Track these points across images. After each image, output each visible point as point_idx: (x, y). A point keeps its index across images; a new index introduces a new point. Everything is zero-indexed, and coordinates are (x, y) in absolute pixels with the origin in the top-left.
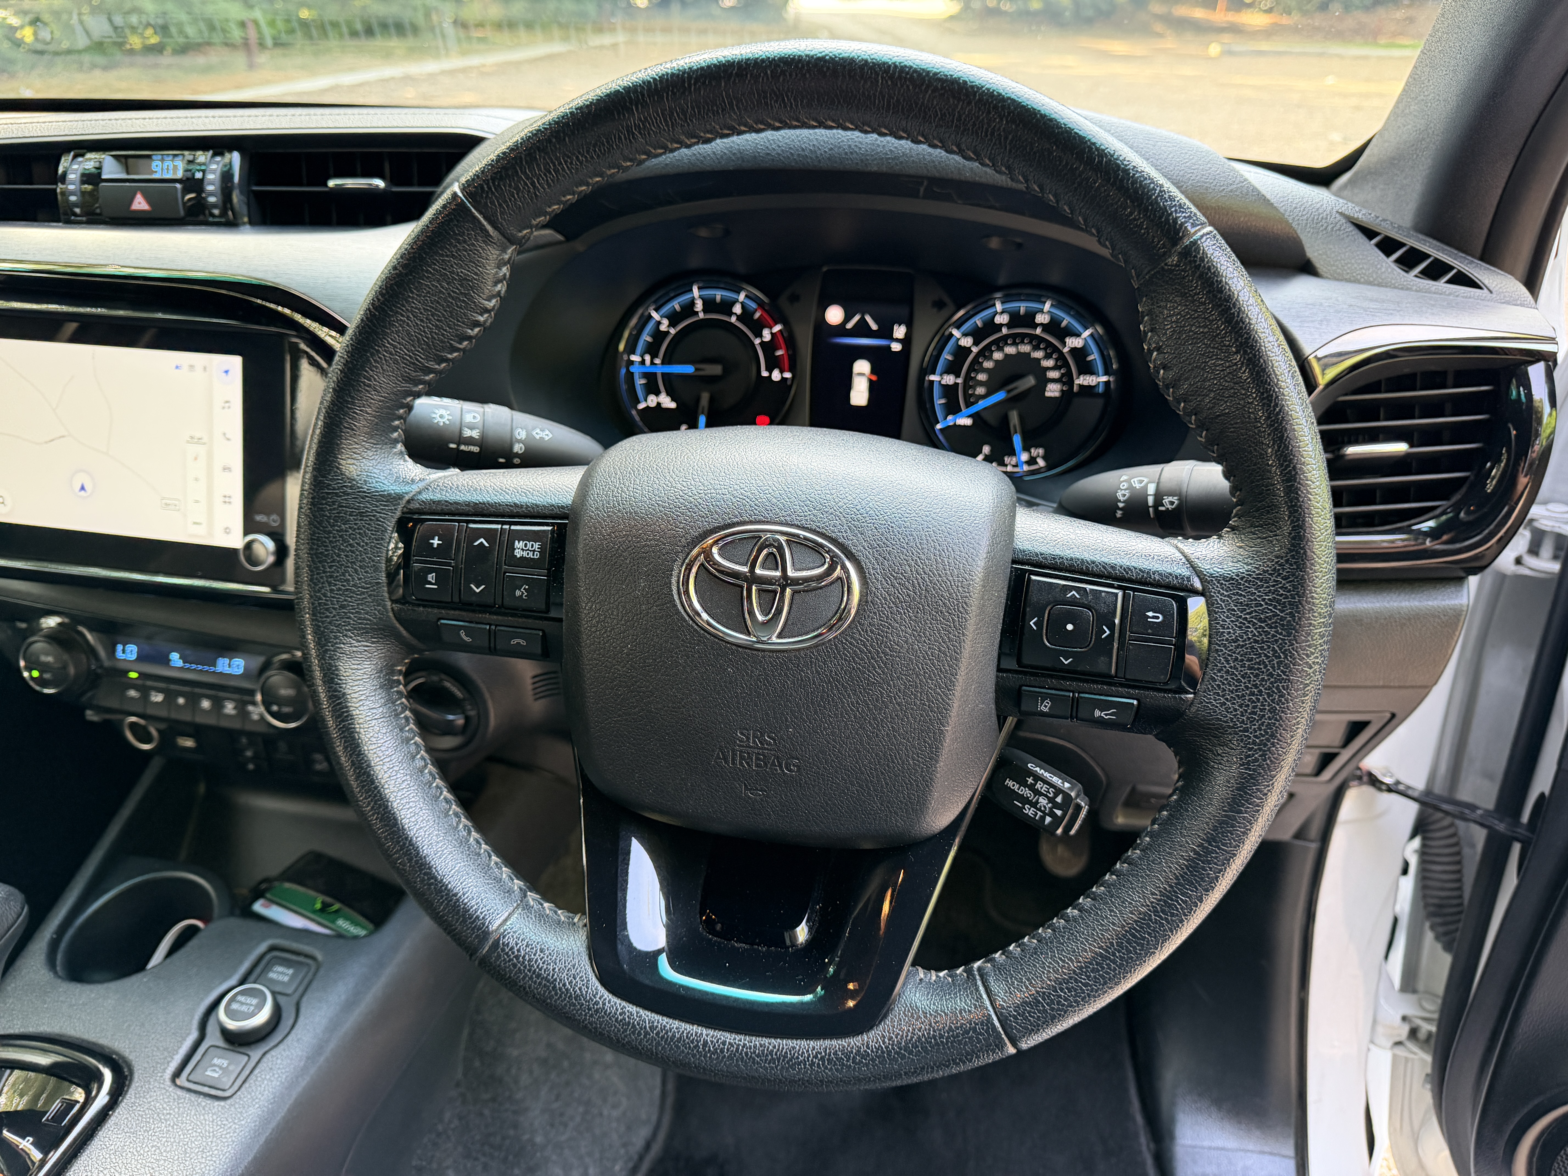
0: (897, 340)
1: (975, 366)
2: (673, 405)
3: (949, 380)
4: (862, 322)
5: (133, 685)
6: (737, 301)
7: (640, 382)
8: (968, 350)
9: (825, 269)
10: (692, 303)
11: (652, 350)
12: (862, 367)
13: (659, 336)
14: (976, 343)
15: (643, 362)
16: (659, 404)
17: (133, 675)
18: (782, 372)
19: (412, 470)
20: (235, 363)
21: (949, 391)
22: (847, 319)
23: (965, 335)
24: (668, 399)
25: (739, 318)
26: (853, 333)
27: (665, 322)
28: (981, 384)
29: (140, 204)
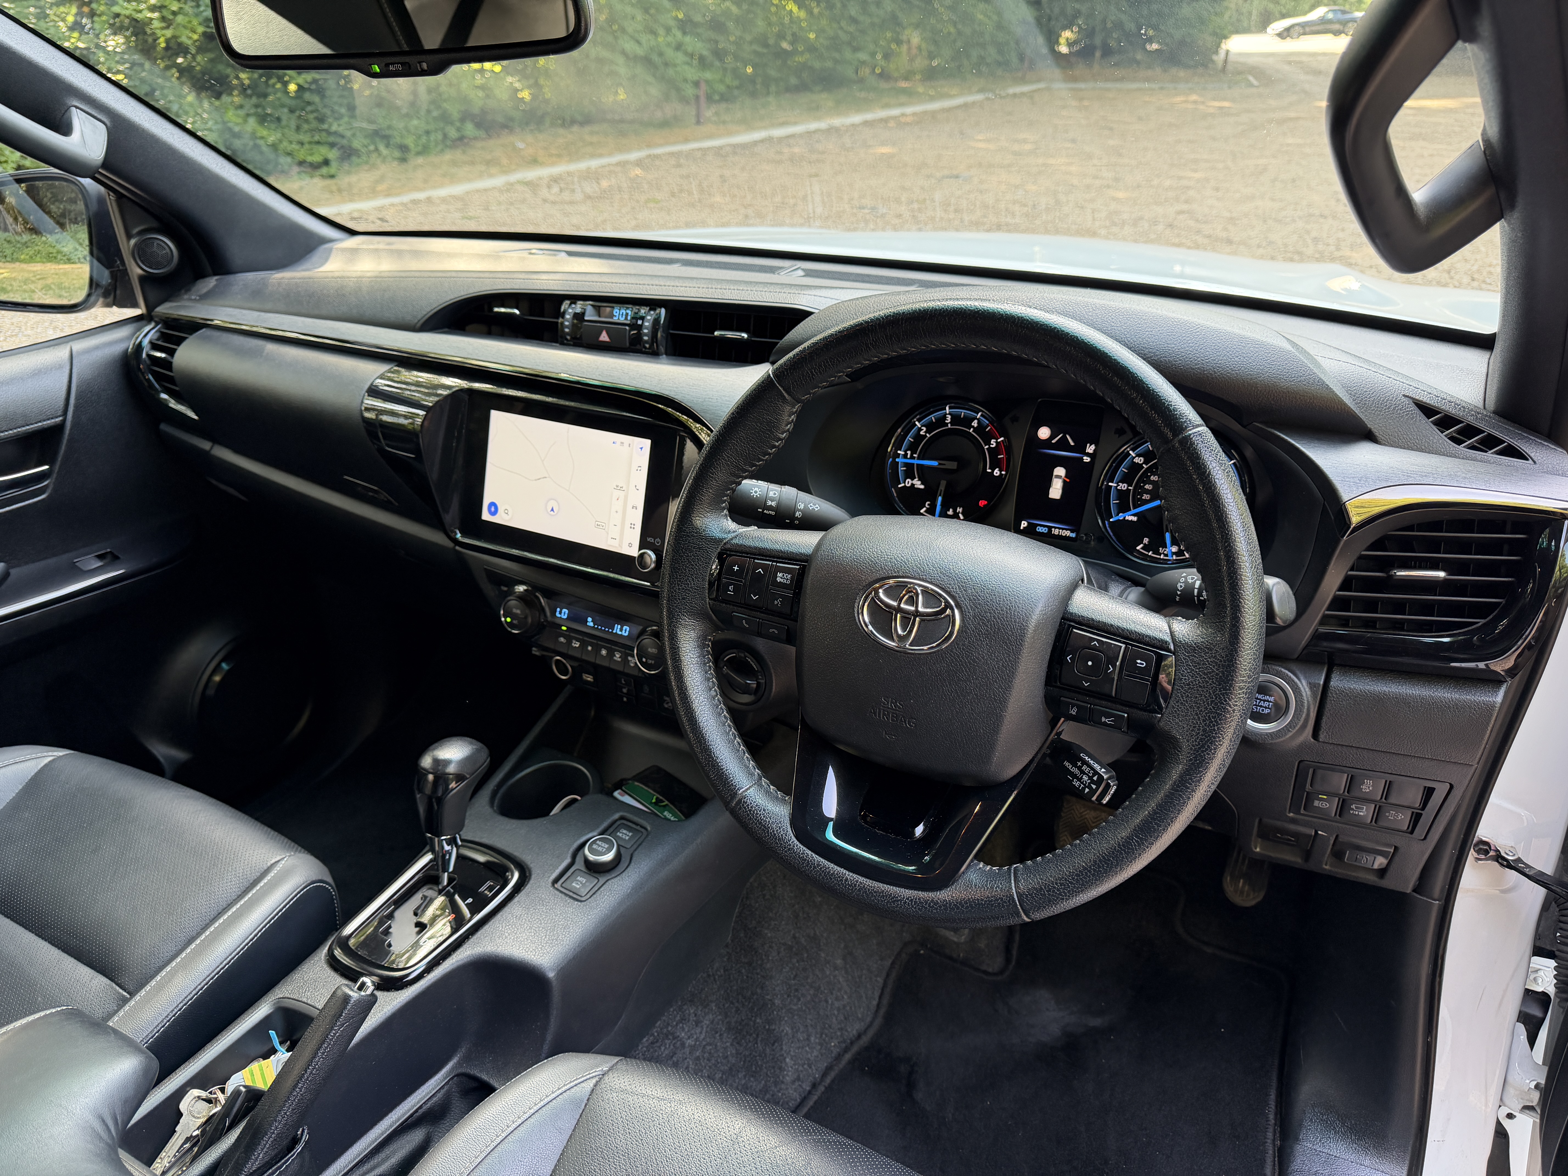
0: (1088, 455)
1: (1145, 479)
2: (922, 487)
3: (1123, 486)
4: (1064, 440)
5: (562, 634)
6: (975, 418)
7: (901, 469)
8: (1140, 466)
9: (1039, 400)
10: (944, 417)
11: (913, 447)
12: (1060, 471)
13: (918, 438)
14: (1146, 462)
15: (905, 456)
16: (913, 485)
17: (564, 628)
18: (1000, 471)
19: (731, 525)
20: (647, 443)
21: (1122, 495)
22: (1052, 437)
23: (1138, 455)
24: (919, 482)
25: (975, 430)
26: (1057, 447)
27: (924, 429)
28: (1148, 492)
29: (604, 337)
